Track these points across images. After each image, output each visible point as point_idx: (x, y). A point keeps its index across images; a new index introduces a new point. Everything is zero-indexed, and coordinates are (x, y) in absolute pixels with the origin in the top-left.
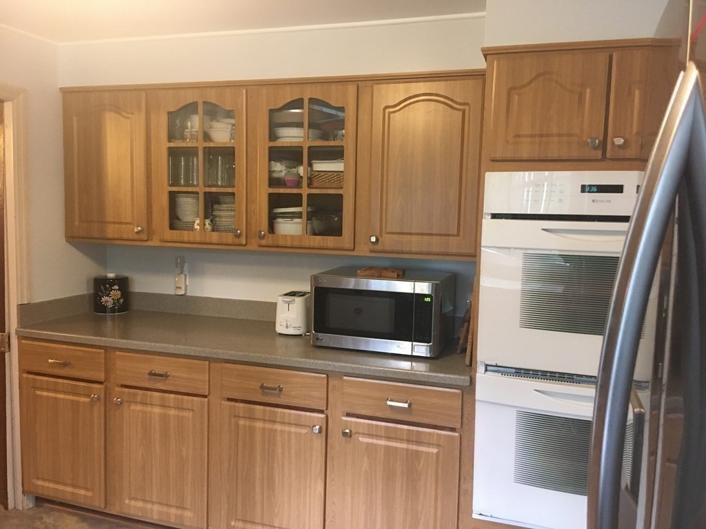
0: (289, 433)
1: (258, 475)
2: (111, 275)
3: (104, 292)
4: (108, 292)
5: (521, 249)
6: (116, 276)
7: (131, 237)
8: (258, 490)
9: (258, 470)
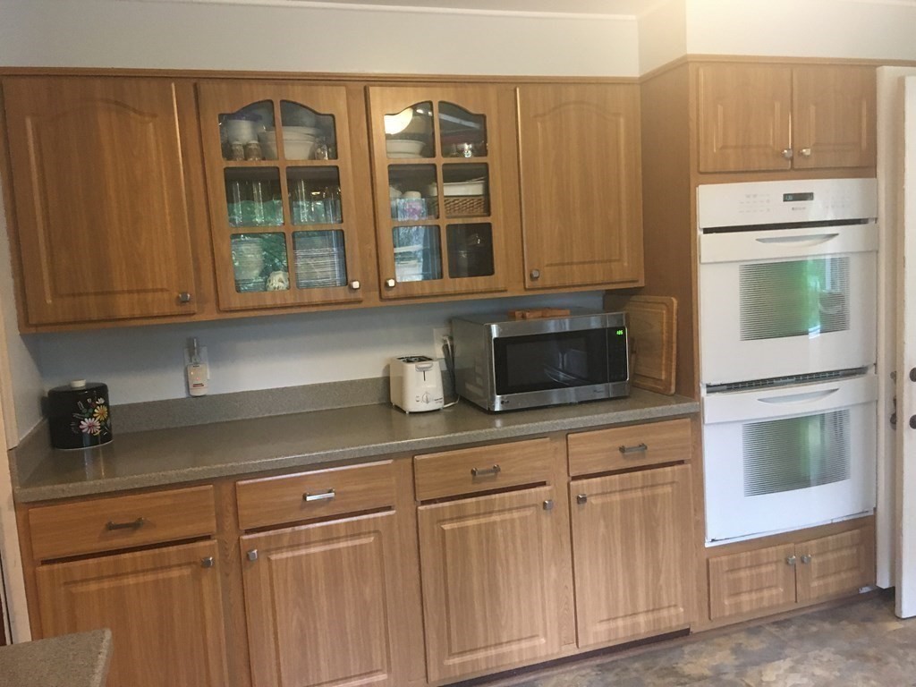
0: (512, 521)
1: (476, 587)
2: (80, 384)
3: (85, 411)
4: (91, 411)
5: (737, 262)
6: (87, 384)
7: (167, 311)
8: (477, 606)
9: (475, 580)
